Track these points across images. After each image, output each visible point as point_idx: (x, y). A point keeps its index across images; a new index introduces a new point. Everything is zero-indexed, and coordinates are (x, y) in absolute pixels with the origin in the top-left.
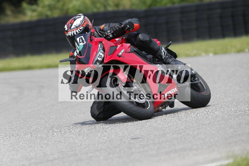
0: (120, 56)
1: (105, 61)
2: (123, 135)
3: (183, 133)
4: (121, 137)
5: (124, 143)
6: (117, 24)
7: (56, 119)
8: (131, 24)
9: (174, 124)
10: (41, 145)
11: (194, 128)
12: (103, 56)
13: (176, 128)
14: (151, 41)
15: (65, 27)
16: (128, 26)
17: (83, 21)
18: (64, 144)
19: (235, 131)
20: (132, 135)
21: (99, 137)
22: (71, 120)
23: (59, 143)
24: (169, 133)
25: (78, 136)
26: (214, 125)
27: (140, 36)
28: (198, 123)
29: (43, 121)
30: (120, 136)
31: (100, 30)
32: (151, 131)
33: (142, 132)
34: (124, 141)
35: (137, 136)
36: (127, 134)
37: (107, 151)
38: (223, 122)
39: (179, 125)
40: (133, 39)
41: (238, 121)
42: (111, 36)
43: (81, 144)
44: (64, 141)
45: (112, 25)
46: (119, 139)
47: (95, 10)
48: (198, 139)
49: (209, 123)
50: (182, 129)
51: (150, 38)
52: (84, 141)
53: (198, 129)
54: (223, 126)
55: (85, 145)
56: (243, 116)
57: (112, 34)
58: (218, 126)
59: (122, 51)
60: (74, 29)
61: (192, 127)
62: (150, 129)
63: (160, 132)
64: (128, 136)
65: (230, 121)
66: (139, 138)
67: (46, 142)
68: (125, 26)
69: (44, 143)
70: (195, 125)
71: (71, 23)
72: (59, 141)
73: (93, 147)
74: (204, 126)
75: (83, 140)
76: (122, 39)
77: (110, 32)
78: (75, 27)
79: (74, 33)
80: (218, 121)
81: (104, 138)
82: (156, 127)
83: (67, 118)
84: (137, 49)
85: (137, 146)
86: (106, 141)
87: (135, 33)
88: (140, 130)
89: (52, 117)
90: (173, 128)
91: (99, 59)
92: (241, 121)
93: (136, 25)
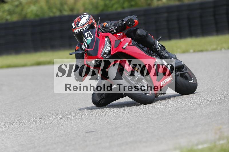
0: (124, 49)
1: (112, 53)
2: (78, 129)
3: (133, 127)
4: (77, 130)
5: (79, 136)
6: (120, 21)
7: (16, 115)
8: (132, 21)
9: (125, 119)
10: (2, 139)
11: (143, 122)
12: (109, 49)
13: (127, 123)
14: (147, 36)
15: (72, 25)
16: (130, 23)
17: (89, 19)
18: (24, 137)
19: (181, 125)
20: (87, 129)
21: (56, 131)
22: (30, 115)
23: (19, 136)
24: (121, 127)
25: (36, 130)
26: (161, 119)
27: (139, 31)
28: (147, 118)
29: (4, 116)
30: (75, 130)
31: (103, 27)
32: (104, 125)
33: (96, 126)
34: (79, 134)
35: (91, 130)
36: (82, 128)
37: (63, 144)
38: (170, 116)
39: (130, 120)
40: (132, 34)
41: (184, 115)
42: (115, 31)
43: (39, 138)
44: (24, 135)
45: (114, 22)
46: (74, 133)
47: (51, 15)
48: (148, 132)
49: (158, 117)
50: (133, 123)
51: (147, 33)
52: (43, 134)
53: (147, 123)
54: (171, 120)
55: (43, 138)
56: (189, 111)
57: (116, 30)
58: (165, 120)
59: (127, 44)
60: (81, 27)
61: (142, 122)
62: (104, 123)
63: (113, 126)
64: (83, 130)
65: (177, 116)
66: (93, 132)
67: (6, 135)
68: (127, 23)
69: (5, 137)
70: (145, 119)
71: (78, 21)
72: (19, 135)
73: (50, 140)
74: (153, 121)
75: (41, 133)
76: (123, 34)
77: (114, 28)
78: (82, 25)
79: (81, 30)
80: (166, 115)
81: (61, 132)
82: (108, 121)
83: (27, 113)
84: (137, 43)
85: (92, 139)
86: (63, 135)
87: (134, 29)
88: (94, 124)
89: (12, 113)
90: (124, 122)
91: (106, 51)
92: (187, 116)
93: (136, 21)
